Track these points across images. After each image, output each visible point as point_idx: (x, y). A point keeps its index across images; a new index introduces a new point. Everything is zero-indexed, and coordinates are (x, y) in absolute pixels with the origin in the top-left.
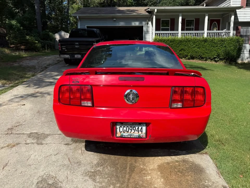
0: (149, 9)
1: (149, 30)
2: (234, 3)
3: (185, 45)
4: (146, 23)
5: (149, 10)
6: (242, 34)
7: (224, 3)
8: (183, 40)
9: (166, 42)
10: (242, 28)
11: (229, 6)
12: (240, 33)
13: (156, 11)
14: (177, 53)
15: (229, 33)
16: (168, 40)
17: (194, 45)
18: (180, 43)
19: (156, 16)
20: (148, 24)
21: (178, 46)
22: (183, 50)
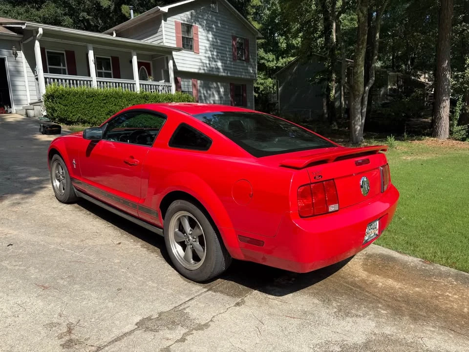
0: (23, 24)
1: (21, 69)
2: (167, 41)
3: (115, 105)
4: (11, 54)
5: (24, 27)
6: (183, 89)
7: (150, 38)
8: (110, 95)
9: (80, 96)
10: (182, 81)
11: (161, 44)
12: (181, 87)
13: (41, 31)
14: (103, 119)
15: (170, 86)
16: (83, 93)
17: (130, 103)
18: (105, 99)
19: (40, 41)
20: (16, 55)
21: (102, 104)
22: (112, 112)
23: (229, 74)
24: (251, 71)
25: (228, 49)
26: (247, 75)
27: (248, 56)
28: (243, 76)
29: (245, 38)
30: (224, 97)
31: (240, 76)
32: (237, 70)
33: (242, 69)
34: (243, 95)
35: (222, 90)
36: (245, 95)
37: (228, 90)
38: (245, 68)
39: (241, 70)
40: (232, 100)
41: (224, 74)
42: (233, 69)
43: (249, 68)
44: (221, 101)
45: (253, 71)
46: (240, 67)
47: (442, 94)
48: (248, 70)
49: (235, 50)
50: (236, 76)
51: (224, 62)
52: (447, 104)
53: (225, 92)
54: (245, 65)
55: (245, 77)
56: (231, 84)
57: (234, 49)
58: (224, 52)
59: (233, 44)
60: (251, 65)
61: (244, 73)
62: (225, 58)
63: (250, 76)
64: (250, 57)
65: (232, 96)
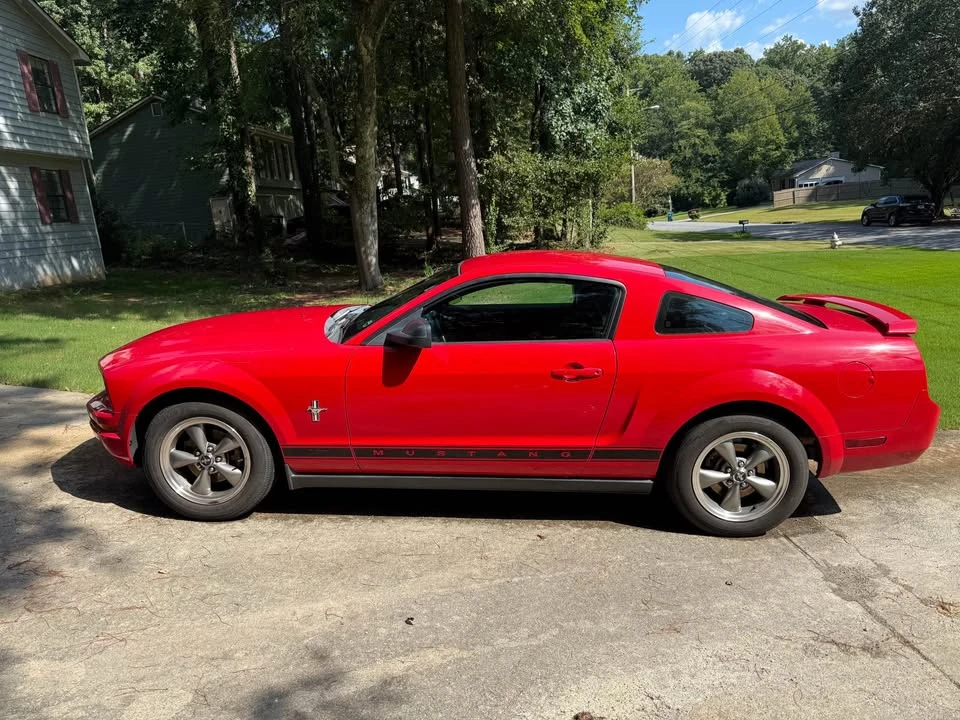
23: (27, 147)
24: (77, 140)
25: (13, 85)
26: (69, 147)
27: (63, 102)
28: (60, 152)
29: (48, 59)
30: (21, 202)
31: (53, 151)
32: (44, 135)
33: (56, 134)
34: (65, 196)
35: (13, 185)
36: (69, 195)
37: (30, 186)
38: (62, 132)
39: (54, 137)
40: (42, 208)
41: (15, 146)
42: (33, 133)
43: (71, 133)
44: (16, 212)
45: (81, 138)
46: (51, 130)
47: (469, 196)
48: (68, 136)
49: (31, 87)
50: (45, 150)
51: (9, 115)
52: (476, 211)
53: (21, 189)
54: (61, 124)
55: (66, 153)
56: (33, 170)
57: (28, 86)
58: (7, 92)
59: (23, 74)
60: (75, 124)
61: (61, 145)
62: (11, 106)
63: (76, 150)
64: (68, 105)
65: (40, 200)
